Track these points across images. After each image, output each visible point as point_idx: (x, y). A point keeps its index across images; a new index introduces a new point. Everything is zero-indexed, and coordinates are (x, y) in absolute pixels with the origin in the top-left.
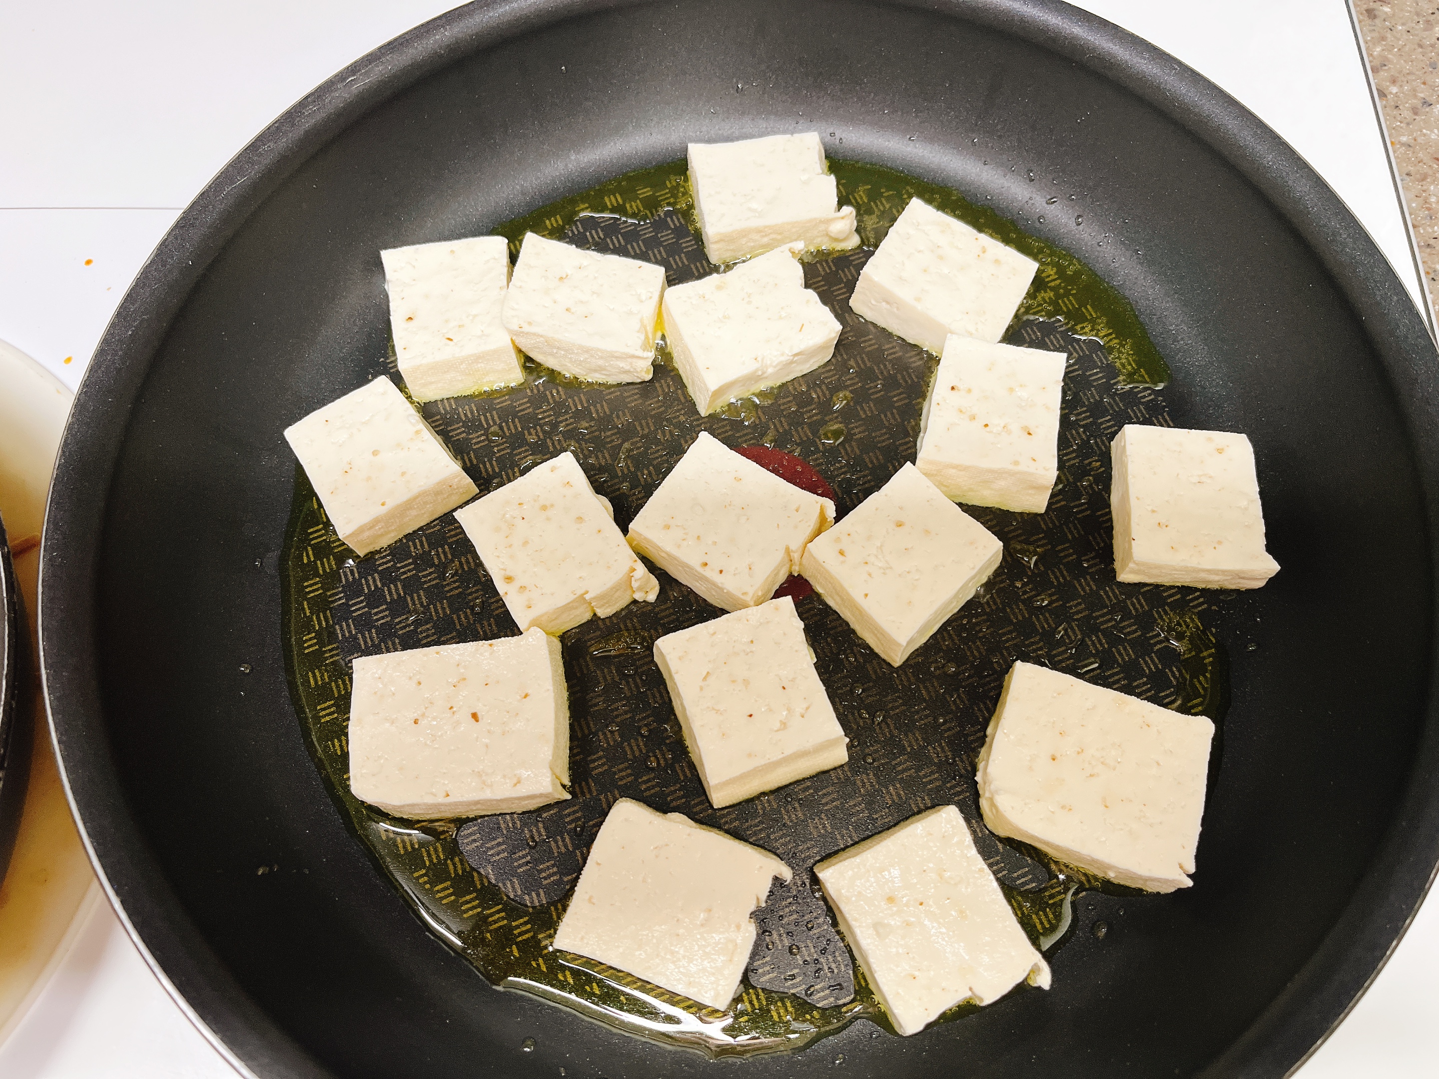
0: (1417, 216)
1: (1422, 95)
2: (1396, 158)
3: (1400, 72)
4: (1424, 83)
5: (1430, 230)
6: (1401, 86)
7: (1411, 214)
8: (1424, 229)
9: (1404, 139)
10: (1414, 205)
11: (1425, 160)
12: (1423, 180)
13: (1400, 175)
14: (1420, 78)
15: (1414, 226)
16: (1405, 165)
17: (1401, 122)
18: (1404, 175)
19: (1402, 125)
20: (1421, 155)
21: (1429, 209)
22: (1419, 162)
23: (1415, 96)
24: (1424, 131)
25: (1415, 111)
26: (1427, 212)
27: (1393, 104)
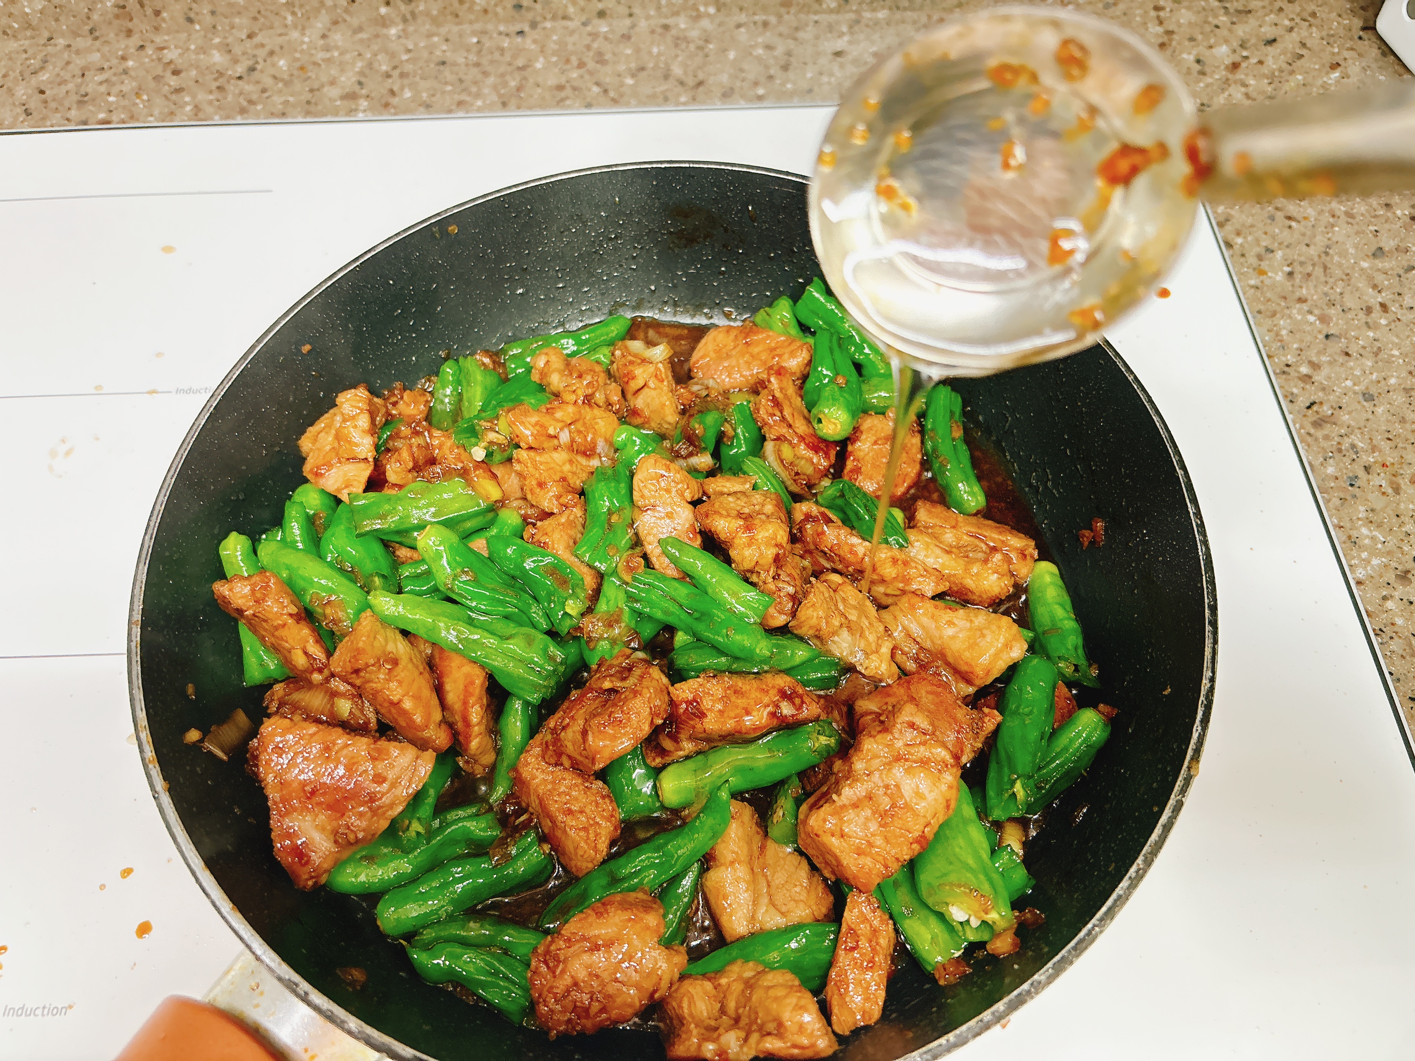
0: (1271, 347)
1: (1264, 244)
2: (1246, 299)
3: (1243, 225)
4: (1266, 233)
5: (1284, 359)
7: (1264, 346)
8: (1278, 358)
9: (1252, 282)
10: (1267, 338)
11: (1273, 299)
12: (1273, 316)
13: (1251, 313)
15: (1269, 357)
16: (1255, 304)
17: (1248, 268)
18: (1256, 314)
19: (1251, 270)
20: (1269, 295)
21: (1281, 341)
22: (1269, 300)
23: (1259, 245)
24: (1270, 274)
25: (1260, 258)
26: (1279, 344)
27: (1239, 253)
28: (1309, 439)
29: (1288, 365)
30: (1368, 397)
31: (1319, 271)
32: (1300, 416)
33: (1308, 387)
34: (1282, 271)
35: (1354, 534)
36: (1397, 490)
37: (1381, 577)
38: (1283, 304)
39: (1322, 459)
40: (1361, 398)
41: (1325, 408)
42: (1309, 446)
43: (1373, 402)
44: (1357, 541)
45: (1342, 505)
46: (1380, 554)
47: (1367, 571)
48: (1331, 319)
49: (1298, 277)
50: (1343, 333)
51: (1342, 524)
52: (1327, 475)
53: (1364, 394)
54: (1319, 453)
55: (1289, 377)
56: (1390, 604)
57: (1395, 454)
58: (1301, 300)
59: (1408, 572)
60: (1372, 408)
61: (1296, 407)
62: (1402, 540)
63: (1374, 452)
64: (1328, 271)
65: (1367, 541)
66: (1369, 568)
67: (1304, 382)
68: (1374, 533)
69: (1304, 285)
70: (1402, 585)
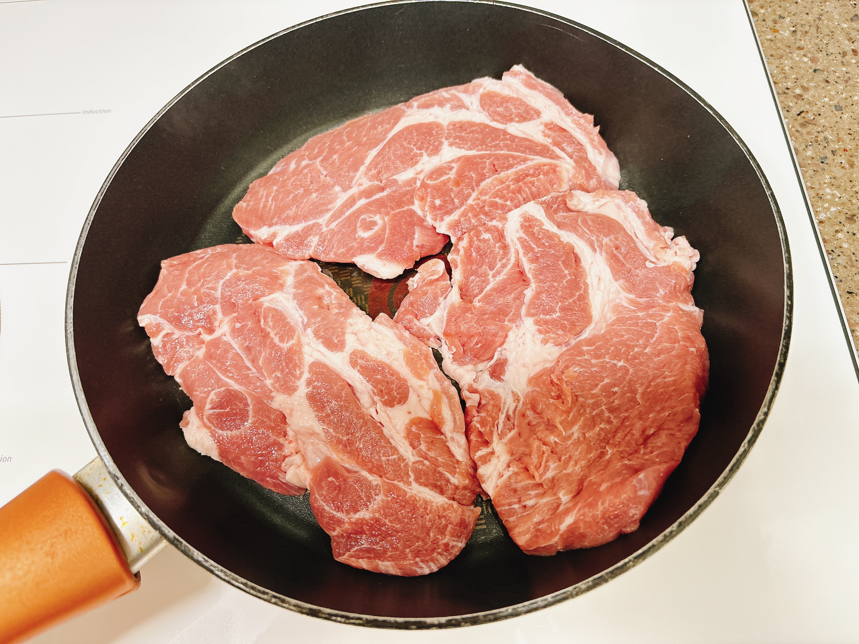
0: (777, 77)
1: (779, 13)
4: (780, 7)
5: (785, 85)
6: (766, 9)
8: (782, 85)
9: (769, 37)
10: (775, 72)
11: (781, 48)
12: (780, 58)
14: (777, 4)
15: (775, 83)
18: (769, 57)
19: (768, 30)
20: (779, 45)
21: (784, 73)
22: (779, 48)
23: (775, 14)
24: (781, 32)
25: (775, 22)
26: (783, 75)
27: (762, 19)
28: (797, 134)
29: (787, 89)
30: (838, 108)
31: (813, 30)
32: (793, 120)
33: (799, 102)
34: (789, 30)
35: (821, 192)
36: (852, 165)
37: (836, 218)
38: (788, 50)
39: (804, 147)
40: (834, 109)
41: (810, 115)
42: (796, 138)
43: (841, 112)
44: (822, 196)
45: (815, 175)
46: (836, 205)
47: (827, 215)
48: (818, 59)
49: (799, 33)
50: (825, 69)
51: (813, 186)
52: (806, 157)
53: (836, 106)
54: (803, 142)
55: (788, 96)
56: (840, 235)
57: (853, 143)
58: (800, 48)
59: (854, 215)
60: (841, 115)
61: (790, 115)
62: (852, 196)
63: (839, 142)
64: (819, 30)
65: (829, 197)
66: (828, 213)
67: (798, 99)
68: (834, 192)
69: (802, 39)
70: (849, 223)
